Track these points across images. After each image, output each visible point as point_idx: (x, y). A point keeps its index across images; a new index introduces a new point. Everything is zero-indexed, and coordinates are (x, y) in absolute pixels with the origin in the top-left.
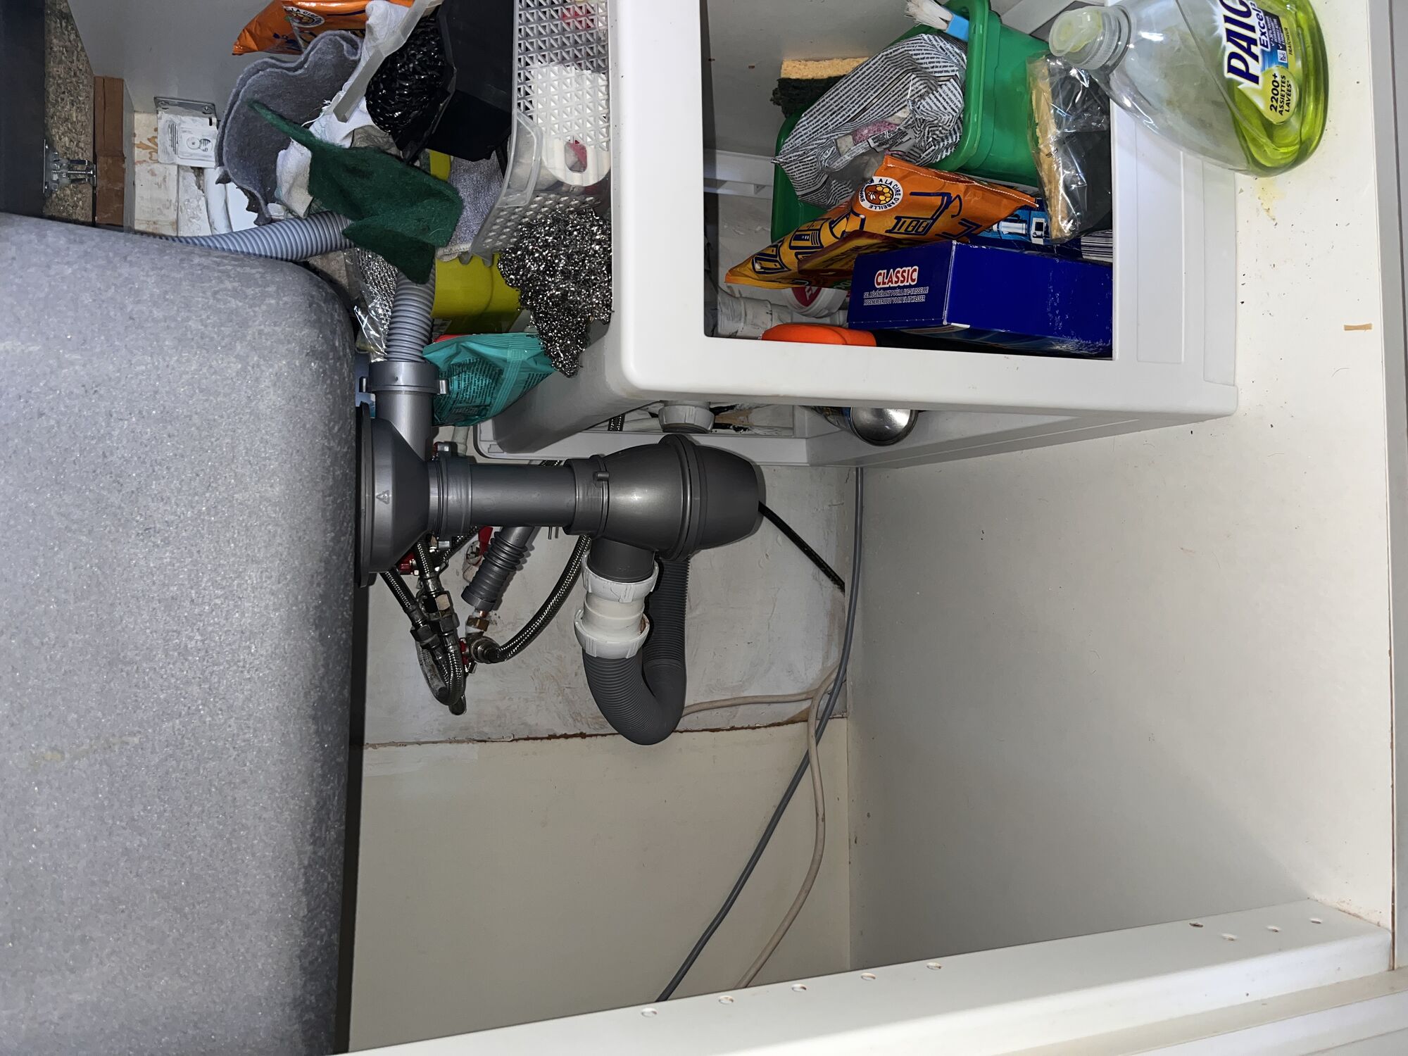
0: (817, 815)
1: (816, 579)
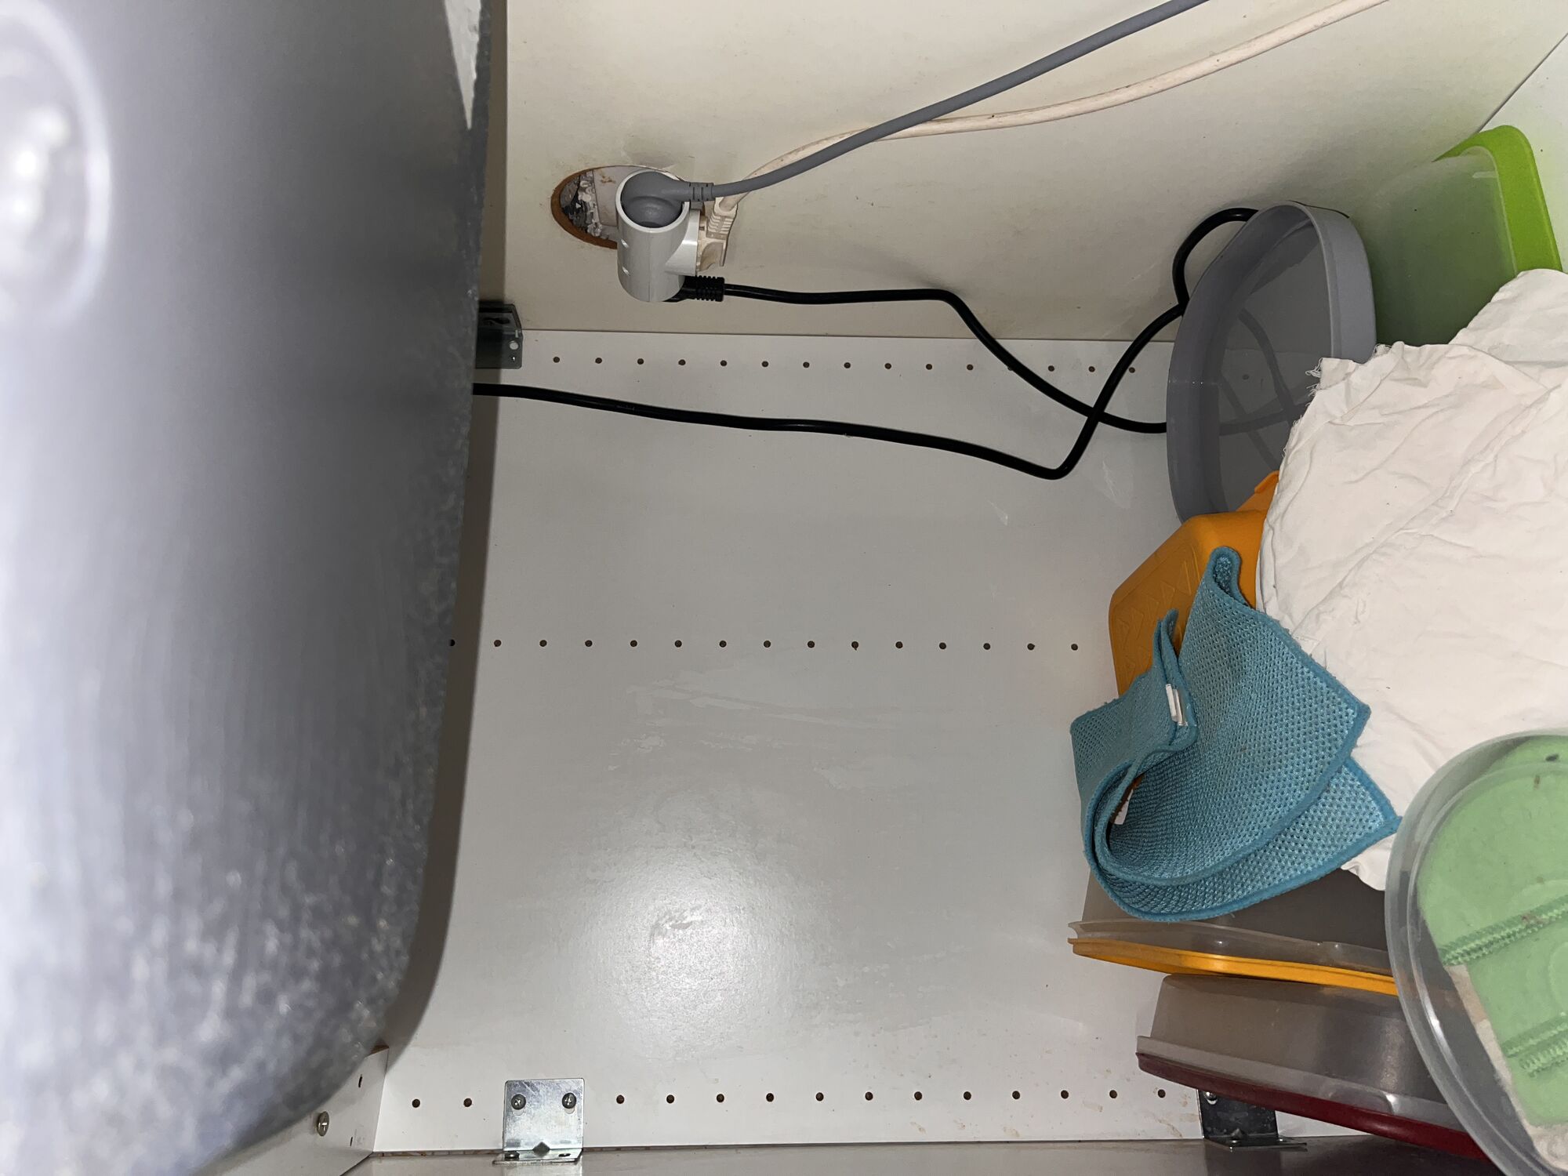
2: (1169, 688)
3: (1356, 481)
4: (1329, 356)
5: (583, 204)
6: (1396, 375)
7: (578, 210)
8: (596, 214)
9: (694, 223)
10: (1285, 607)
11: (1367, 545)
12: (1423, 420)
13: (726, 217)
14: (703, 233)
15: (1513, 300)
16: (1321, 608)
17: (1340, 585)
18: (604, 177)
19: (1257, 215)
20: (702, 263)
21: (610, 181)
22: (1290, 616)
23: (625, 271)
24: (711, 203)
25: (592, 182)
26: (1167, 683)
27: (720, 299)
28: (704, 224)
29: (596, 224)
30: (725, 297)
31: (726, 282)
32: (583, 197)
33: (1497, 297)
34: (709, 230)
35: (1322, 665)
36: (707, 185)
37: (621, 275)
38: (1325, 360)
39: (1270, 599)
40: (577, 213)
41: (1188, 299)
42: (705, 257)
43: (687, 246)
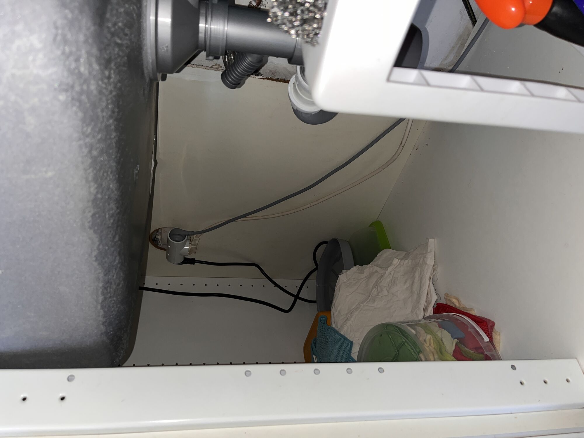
0: (401, 143)
1: (461, 14)
2: (314, 356)
3: (349, 295)
4: (344, 270)
5: (157, 239)
6: (357, 272)
7: (156, 240)
8: (161, 242)
9: (188, 242)
10: (336, 325)
11: (353, 309)
12: (362, 282)
13: (197, 240)
14: (191, 245)
15: (381, 255)
16: (344, 324)
17: (348, 318)
18: (164, 231)
19: (328, 243)
20: (190, 252)
21: (166, 232)
22: (338, 328)
23: (168, 255)
24: (193, 236)
25: (161, 233)
26: (314, 354)
27: (194, 264)
28: (191, 243)
29: (160, 244)
30: (195, 263)
31: (196, 260)
32: (158, 237)
33: (378, 256)
34: (192, 244)
35: (344, 335)
36: (192, 232)
37: (167, 256)
38: (343, 271)
39: (333, 324)
40: (156, 241)
41: (318, 265)
42: (191, 251)
43: (185, 248)
